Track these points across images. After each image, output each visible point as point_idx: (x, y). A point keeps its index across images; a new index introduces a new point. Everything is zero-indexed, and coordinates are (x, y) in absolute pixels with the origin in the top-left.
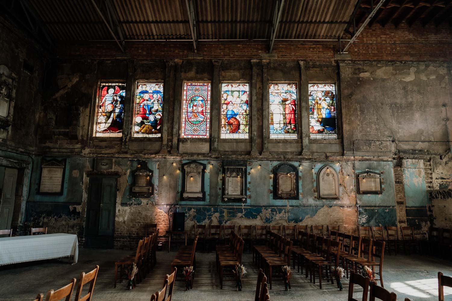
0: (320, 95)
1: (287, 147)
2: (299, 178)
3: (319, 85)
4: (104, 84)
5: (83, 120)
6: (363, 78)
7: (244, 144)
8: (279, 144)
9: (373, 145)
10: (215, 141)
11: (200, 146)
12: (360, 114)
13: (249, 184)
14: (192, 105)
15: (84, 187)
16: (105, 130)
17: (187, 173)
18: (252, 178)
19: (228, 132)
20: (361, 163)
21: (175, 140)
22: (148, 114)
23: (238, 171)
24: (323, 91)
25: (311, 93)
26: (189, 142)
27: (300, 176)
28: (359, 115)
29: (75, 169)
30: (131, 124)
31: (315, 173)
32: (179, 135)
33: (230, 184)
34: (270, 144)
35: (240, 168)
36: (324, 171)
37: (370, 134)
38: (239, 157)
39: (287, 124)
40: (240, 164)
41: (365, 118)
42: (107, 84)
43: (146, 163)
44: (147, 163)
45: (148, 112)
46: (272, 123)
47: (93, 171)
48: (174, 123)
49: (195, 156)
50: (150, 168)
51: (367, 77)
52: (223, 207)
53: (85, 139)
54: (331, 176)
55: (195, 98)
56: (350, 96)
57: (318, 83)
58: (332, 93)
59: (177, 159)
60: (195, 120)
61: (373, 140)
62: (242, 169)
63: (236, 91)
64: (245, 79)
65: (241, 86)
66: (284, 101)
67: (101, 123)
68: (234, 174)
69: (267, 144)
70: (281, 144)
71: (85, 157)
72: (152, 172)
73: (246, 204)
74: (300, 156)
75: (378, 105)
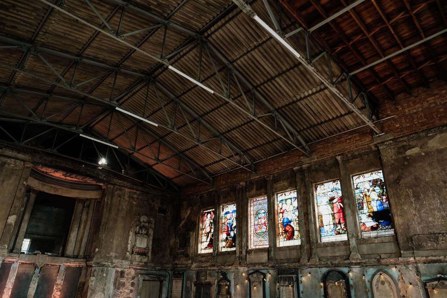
0: (368, 186)
1: (335, 250)
2: (351, 287)
3: (364, 175)
4: (205, 211)
5: (192, 241)
6: (409, 156)
7: (295, 250)
8: (327, 248)
9: (442, 240)
10: (272, 250)
11: (261, 256)
12: (415, 200)
13: (302, 293)
14: (257, 219)
15: (192, 294)
16: (206, 248)
17: (252, 281)
18: (304, 287)
19: (285, 239)
20: (427, 266)
21: (244, 253)
22: (230, 231)
23: (290, 280)
24: (370, 181)
25: (357, 185)
26: (253, 252)
27: (351, 285)
28: (413, 202)
29: (188, 281)
30: (218, 241)
31: (369, 281)
32: (247, 247)
33: (284, 293)
34: (318, 249)
35: (291, 277)
36: (376, 278)
37: (433, 225)
38: (291, 265)
40: (292, 272)
41: (422, 204)
42: (207, 211)
43: (226, 274)
44: (227, 274)
45: (230, 229)
46: (322, 225)
47: (197, 281)
48: (243, 237)
49: (257, 266)
50: (228, 278)
51: (416, 154)
53: (193, 256)
54: (386, 284)
55: (259, 212)
56: (398, 181)
57: (363, 174)
58: (381, 180)
59: (246, 270)
60: (260, 232)
61: (440, 233)
62: (293, 277)
63: (289, 199)
64: (292, 187)
65: (292, 193)
67: (204, 242)
68: (287, 283)
69: (314, 250)
70: (329, 248)
71: (193, 270)
72: (229, 281)
74: (347, 261)
75: (439, 185)
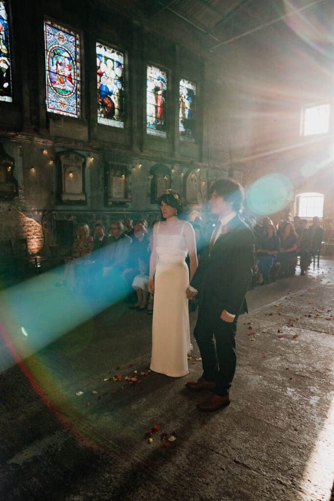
3: (184, 80)
10: (95, 126)
11: (77, 129)
13: (130, 185)
14: (55, 62)
17: (64, 165)
18: (132, 178)
19: (103, 116)
21: (43, 114)
23: (122, 169)
24: (187, 89)
26: (62, 120)
31: (183, 178)
33: (113, 185)
35: (124, 166)
36: (189, 176)
38: (122, 152)
39: (158, 118)
40: (122, 160)
44: (2, 144)
49: (72, 143)
54: (194, 181)
55: (58, 51)
58: (193, 93)
59: (48, 144)
60: (62, 88)
63: (110, 59)
65: (115, 53)
68: (118, 173)
69: (145, 140)
70: (156, 141)
72: (13, 160)
73: (128, 209)
74: (173, 158)
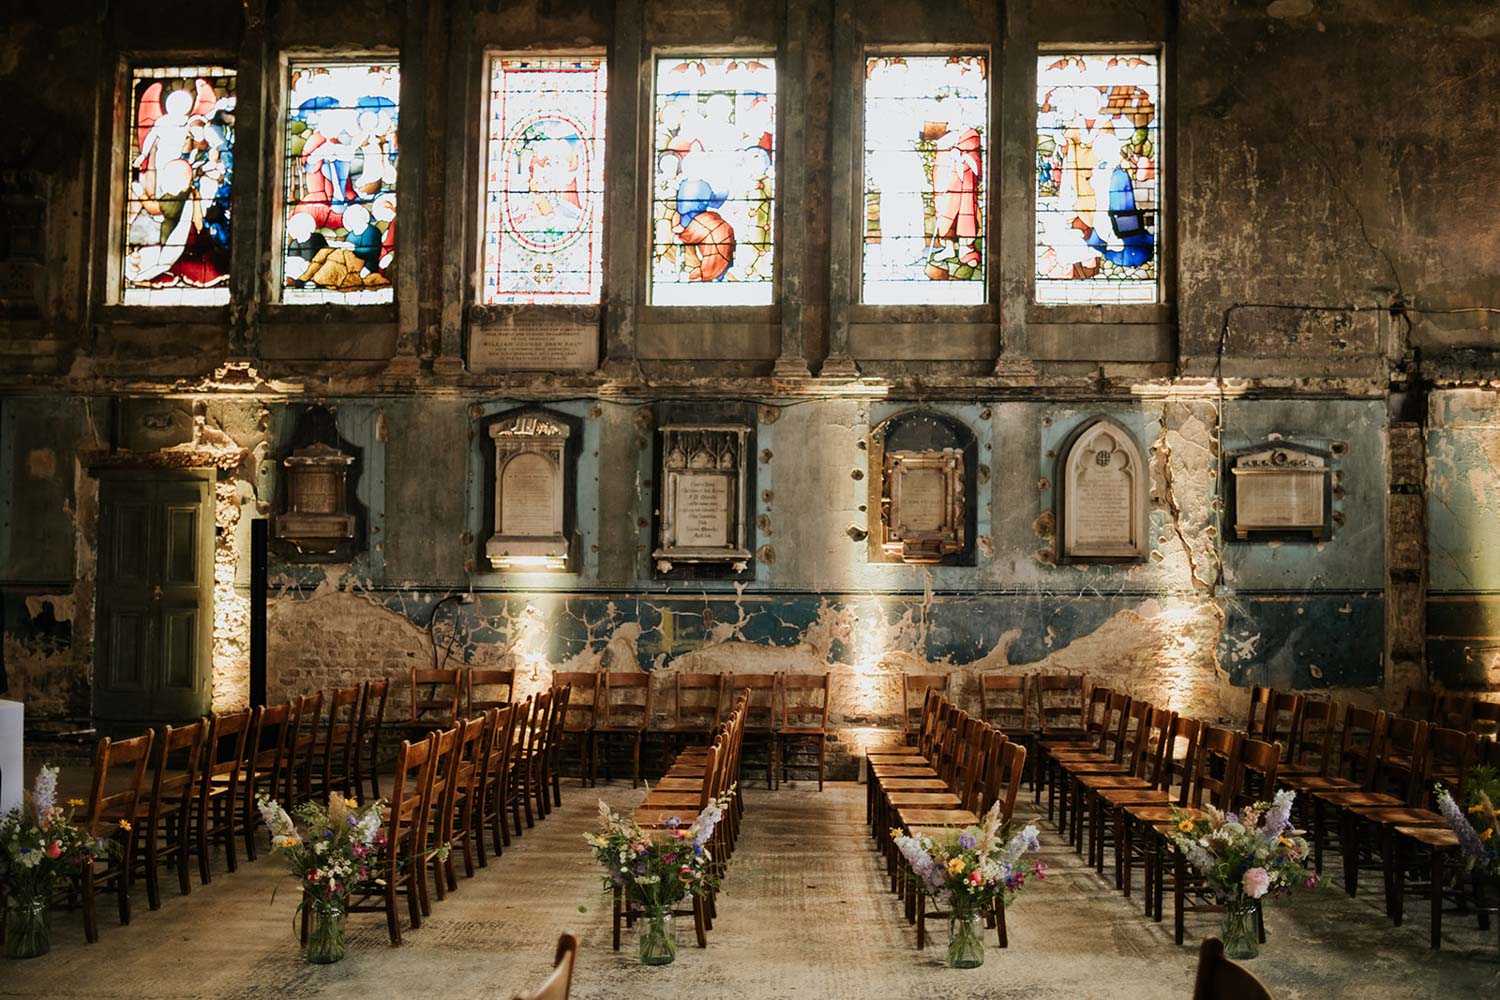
0: (1093, 105)
1: (934, 339)
2: (980, 475)
3: (1085, 58)
4: (147, 73)
5: (62, 233)
6: (1277, 22)
7: (746, 326)
8: (896, 328)
9: (1309, 330)
10: (623, 318)
11: (559, 339)
12: (1259, 189)
13: (766, 501)
14: (526, 162)
15: (78, 518)
16: (162, 277)
17: (504, 454)
18: (779, 476)
19: (685, 277)
20: (1248, 407)
21: (452, 317)
22: (340, 203)
23: (720, 444)
24: (1102, 90)
25: (1049, 95)
26: (511, 321)
27: (985, 470)
28: (1254, 193)
29: (39, 446)
30: (267, 246)
31: (1051, 454)
32: (470, 293)
33: (683, 501)
34: (857, 330)
35: (725, 434)
36: (1085, 443)
37: (1295, 280)
38: (725, 384)
39: (938, 237)
40: (728, 413)
41: (1279, 207)
42: (159, 73)
43: (332, 418)
44: (335, 414)
45: (339, 195)
46: (873, 234)
47: (113, 450)
48: (447, 240)
49: (536, 383)
50: (349, 437)
51: (1299, 19)
52: (657, 597)
53: (72, 314)
54: (1115, 463)
55: (539, 129)
56: (1219, 108)
57: (1082, 53)
58: (1144, 95)
60: (543, 227)
61: (1307, 308)
62: (735, 436)
63: (721, 93)
64: (756, 37)
65: (741, 67)
66: (930, 136)
67: (140, 246)
68: (701, 459)
69: (844, 328)
70: (907, 327)
71: (74, 393)
72: (357, 452)
73: (753, 587)
74: (988, 379)
75: (1342, 147)
